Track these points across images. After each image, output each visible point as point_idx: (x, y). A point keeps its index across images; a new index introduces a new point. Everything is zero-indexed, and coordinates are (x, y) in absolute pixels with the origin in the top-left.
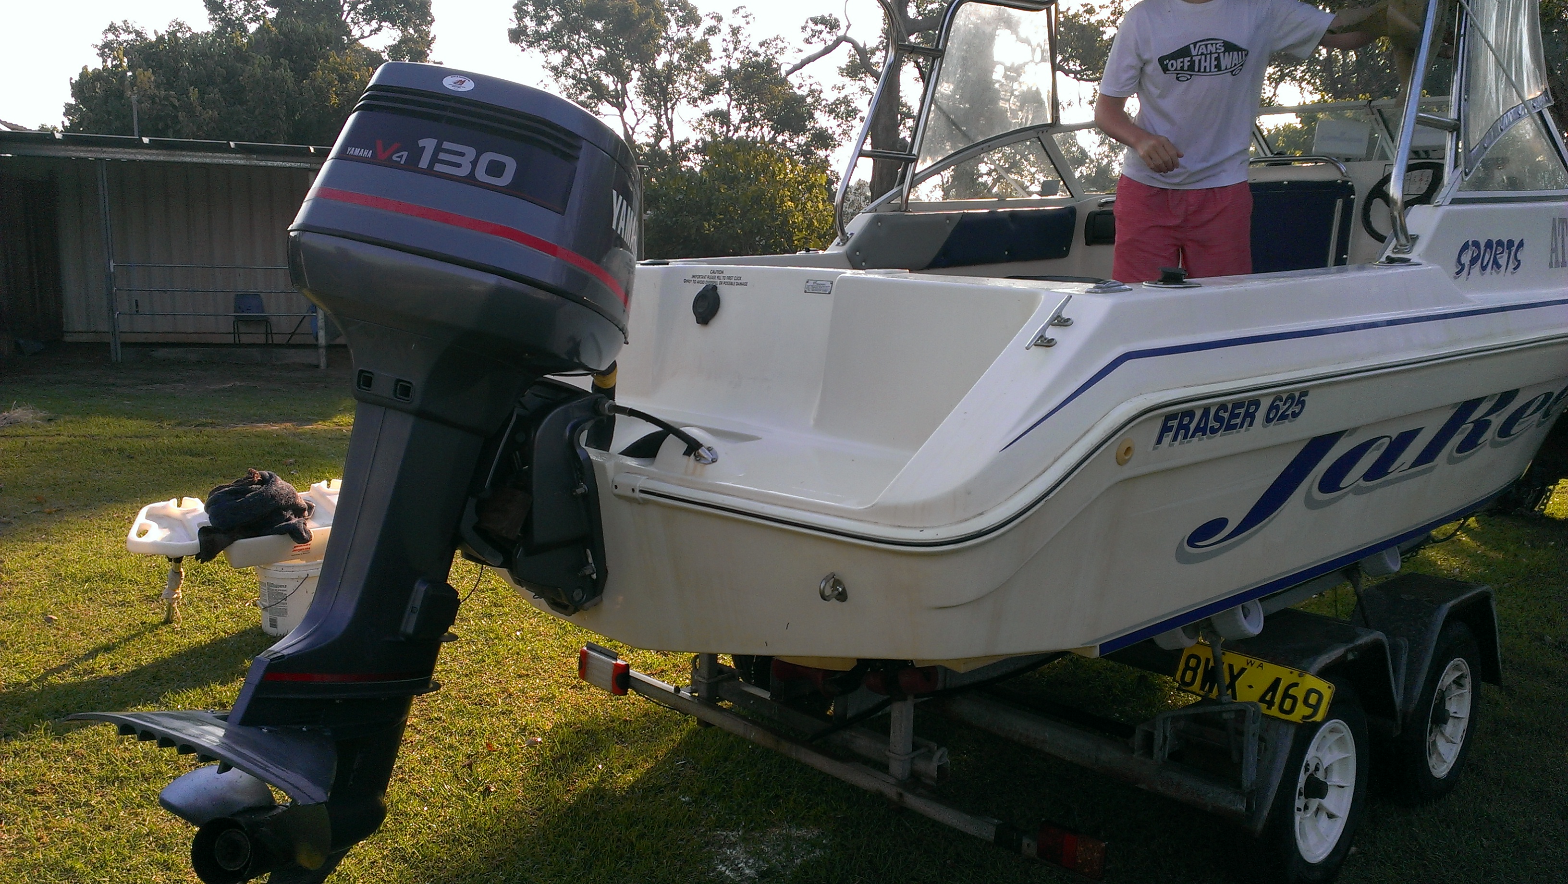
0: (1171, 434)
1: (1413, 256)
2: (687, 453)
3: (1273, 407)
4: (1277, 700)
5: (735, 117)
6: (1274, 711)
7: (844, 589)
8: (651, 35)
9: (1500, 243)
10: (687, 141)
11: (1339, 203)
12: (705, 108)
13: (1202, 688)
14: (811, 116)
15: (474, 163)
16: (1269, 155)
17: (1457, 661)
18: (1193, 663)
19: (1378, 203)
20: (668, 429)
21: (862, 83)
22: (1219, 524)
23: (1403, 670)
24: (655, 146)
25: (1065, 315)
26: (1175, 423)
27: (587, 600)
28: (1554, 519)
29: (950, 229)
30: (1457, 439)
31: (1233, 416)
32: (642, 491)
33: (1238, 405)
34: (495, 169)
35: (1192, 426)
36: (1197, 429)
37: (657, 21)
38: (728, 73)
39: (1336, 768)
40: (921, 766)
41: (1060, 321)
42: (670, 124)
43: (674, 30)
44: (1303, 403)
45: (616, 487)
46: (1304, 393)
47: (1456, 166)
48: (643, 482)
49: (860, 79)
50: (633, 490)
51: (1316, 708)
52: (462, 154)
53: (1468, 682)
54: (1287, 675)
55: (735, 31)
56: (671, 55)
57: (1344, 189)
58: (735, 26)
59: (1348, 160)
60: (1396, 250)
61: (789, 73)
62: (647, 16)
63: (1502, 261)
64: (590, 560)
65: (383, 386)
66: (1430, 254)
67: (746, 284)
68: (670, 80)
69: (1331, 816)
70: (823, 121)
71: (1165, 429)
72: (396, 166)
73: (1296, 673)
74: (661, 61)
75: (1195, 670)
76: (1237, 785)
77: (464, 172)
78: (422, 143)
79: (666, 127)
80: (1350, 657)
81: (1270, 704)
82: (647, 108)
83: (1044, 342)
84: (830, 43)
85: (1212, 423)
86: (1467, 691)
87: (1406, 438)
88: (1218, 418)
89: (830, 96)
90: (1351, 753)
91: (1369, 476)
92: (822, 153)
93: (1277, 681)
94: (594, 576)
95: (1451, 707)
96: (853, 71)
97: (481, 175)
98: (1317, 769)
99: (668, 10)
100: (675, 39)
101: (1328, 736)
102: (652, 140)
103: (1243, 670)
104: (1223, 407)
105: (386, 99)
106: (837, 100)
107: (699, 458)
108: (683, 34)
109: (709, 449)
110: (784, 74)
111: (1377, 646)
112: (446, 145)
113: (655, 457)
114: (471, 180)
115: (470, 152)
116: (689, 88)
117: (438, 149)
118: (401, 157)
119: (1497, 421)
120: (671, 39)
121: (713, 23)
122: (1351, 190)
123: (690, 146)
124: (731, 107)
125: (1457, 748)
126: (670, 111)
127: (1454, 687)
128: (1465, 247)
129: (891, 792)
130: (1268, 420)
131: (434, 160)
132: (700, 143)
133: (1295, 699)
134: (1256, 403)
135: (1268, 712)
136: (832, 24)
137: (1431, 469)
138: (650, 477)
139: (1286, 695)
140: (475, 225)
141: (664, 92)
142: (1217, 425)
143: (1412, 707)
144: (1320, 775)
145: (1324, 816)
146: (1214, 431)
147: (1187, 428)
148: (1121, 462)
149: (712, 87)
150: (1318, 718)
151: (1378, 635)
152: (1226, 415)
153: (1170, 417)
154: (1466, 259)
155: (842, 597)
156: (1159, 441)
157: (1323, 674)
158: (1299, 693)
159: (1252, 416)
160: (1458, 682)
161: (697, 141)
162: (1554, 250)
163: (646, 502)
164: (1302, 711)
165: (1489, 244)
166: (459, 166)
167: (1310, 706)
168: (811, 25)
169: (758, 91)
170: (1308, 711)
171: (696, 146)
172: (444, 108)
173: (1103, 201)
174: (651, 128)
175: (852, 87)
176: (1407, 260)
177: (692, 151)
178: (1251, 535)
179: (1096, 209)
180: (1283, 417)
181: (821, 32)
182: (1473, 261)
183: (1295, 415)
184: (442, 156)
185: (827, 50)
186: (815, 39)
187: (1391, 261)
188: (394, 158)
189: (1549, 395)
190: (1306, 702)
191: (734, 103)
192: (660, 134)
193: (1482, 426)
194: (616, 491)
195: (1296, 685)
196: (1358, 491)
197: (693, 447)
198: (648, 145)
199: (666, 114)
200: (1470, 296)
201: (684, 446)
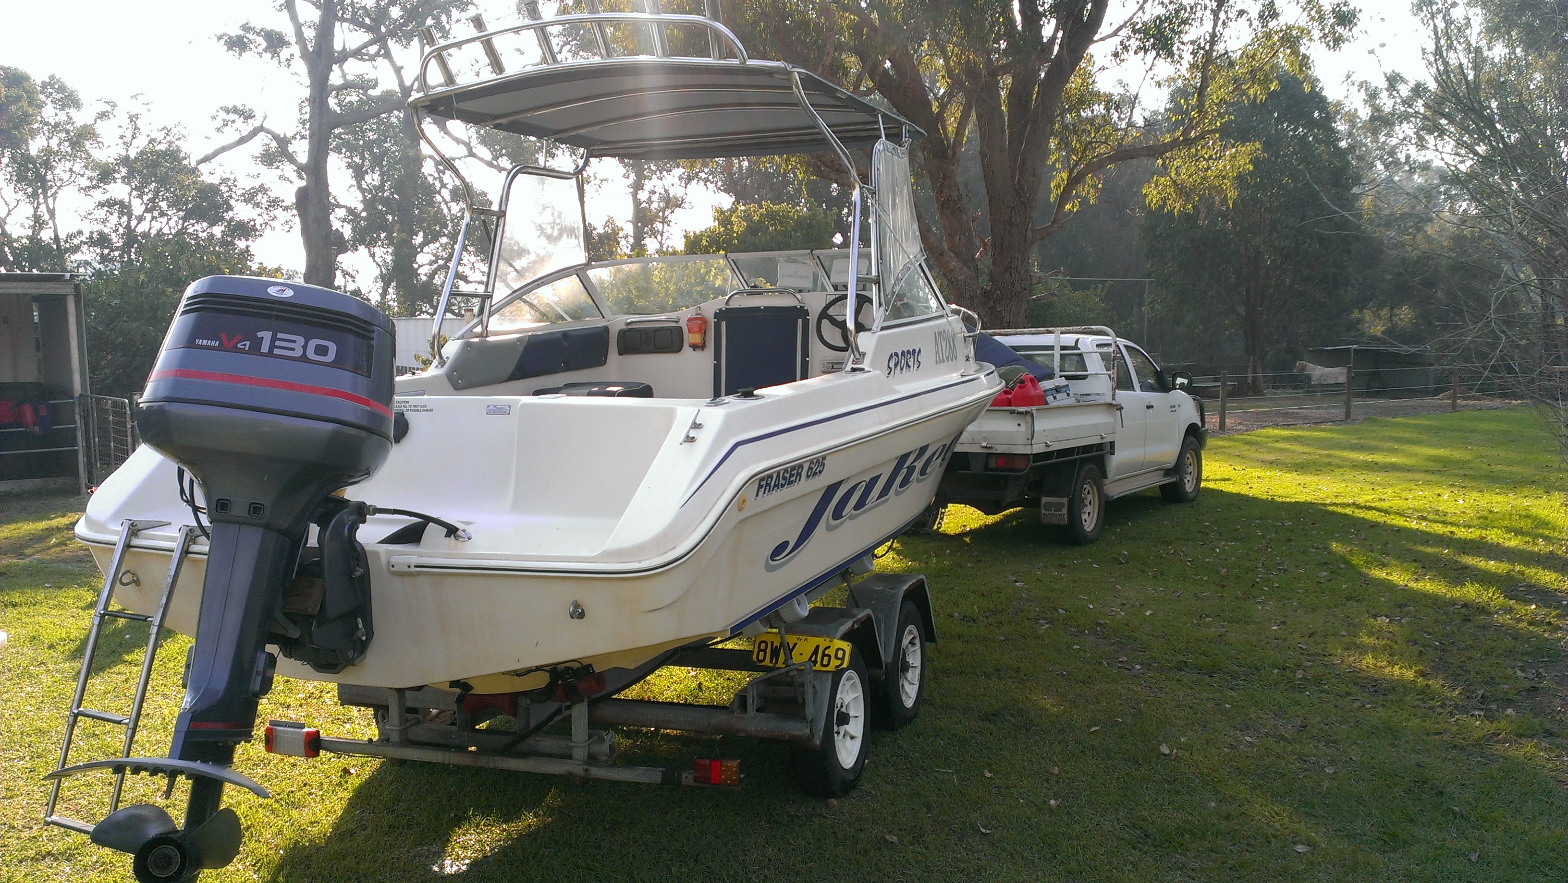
0: (763, 490)
1: (865, 365)
2: (448, 535)
3: (810, 468)
4: (819, 660)
5: (138, 208)
6: (818, 667)
7: (582, 610)
8: (25, 119)
9: (908, 352)
10: (80, 233)
11: (800, 321)
12: (99, 195)
13: (771, 662)
14: (230, 208)
15: (305, 347)
16: (746, 287)
17: (911, 627)
18: (763, 646)
19: (825, 322)
20: (428, 519)
21: (279, 172)
22: (785, 544)
23: (883, 634)
24: (34, 239)
25: (698, 422)
26: (764, 483)
27: (357, 657)
28: (946, 534)
29: (521, 349)
30: (899, 479)
31: (791, 475)
32: (415, 566)
33: (793, 468)
34: (322, 350)
35: (772, 484)
36: (775, 485)
37: (30, 104)
38: (125, 161)
39: (851, 704)
40: (596, 748)
41: (696, 426)
42: (52, 213)
43: (49, 113)
44: (823, 464)
45: (393, 566)
46: (824, 458)
47: (880, 305)
48: (415, 560)
49: (278, 168)
50: (409, 567)
51: (843, 659)
52: (295, 342)
53: (917, 641)
54: (822, 642)
55: (133, 118)
56: (49, 139)
57: (802, 312)
58: (133, 113)
59: (800, 291)
60: (854, 362)
61: (200, 162)
62: (18, 99)
63: (911, 364)
64: (361, 626)
65: (239, 509)
66: (873, 364)
67: (432, 410)
68: (48, 166)
69: (852, 738)
70: (242, 212)
71: (760, 487)
72: (242, 351)
73: (828, 640)
74: (36, 146)
75: (765, 651)
76: (804, 718)
77: (298, 353)
78: (260, 334)
79: (46, 217)
80: (856, 626)
81: (815, 662)
82: (20, 196)
83: (690, 440)
84: (244, 133)
85: (782, 481)
86: (918, 647)
87: (874, 480)
88: (784, 478)
89: (245, 184)
90: (860, 693)
91: (856, 508)
92: (241, 244)
93: (818, 647)
94: (364, 638)
95: (910, 659)
96: (269, 159)
97: (311, 354)
98: (842, 706)
99: (42, 92)
100: (53, 124)
101: (846, 683)
102: (30, 232)
103: (795, 644)
104: (786, 470)
105: (212, 302)
106: (253, 188)
107: (457, 537)
108: (62, 117)
109: (464, 531)
110: (193, 164)
111: (868, 619)
112: (280, 335)
113: (420, 541)
114: (304, 358)
115: (301, 340)
116: (74, 176)
117: (274, 339)
118: (245, 345)
119: (919, 465)
120: (47, 124)
121: (107, 108)
122: (807, 313)
123: (83, 238)
124: (132, 198)
125: (916, 687)
126: (50, 200)
127: (910, 646)
128: (891, 356)
129: (578, 770)
130: (808, 477)
131: (272, 346)
132: (95, 235)
133: (829, 656)
134: (801, 466)
135: (814, 668)
136: (247, 115)
137: (887, 500)
138: (421, 555)
139: (824, 655)
140: (313, 390)
141: (42, 179)
142: (784, 482)
143: (890, 660)
144: (844, 710)
145: (848, 738)
146: (783, 486)
147: (769, 485)
148: (740, 509)
149: (106, 175)
150: (845, 666)
151: (868, 611)
152: (788, 475)
153: (762, 479)
154: (892, 365)
155: (582, 615)
156: (757, 495)
157: (844, 638)
158: (831, 652)
159: (799, 474)
160: (912, 643)
161: (92, 233)
162: (937, 353)
163: (419, 573)
164: (835, 663)
165: (903, 353)
166: (293, 349)
167: (839, 659)
168: (223, 115)
169: (163, 182)
170: (838, 662)
171: (91, 238)
172: (272, 309)
173: (629, 321)
174: (28, 218)
175: (268, 176)
176: (863, 369)
177: (85, 243)
178: (802, 550)
179: (623, 327)
180: (815, 474)
181: (233, 122)
182: (896, 365)
183: (820, 472)
184: (277, 343)
185: (242, 141)
186: (225, 129)
187: (854, 370)
188: (239, 345)
189: (944, 446)
190: (836, 657)
191: (134, 193)
192: (38, 223)
193: (911, 469)
194: (393, 569)
195: (829, 647)
196: (852, 518)
197: (452, 531)
198: (28, 237)
199: (46, 202)
200: (897, 388)
201: (444, 531)
